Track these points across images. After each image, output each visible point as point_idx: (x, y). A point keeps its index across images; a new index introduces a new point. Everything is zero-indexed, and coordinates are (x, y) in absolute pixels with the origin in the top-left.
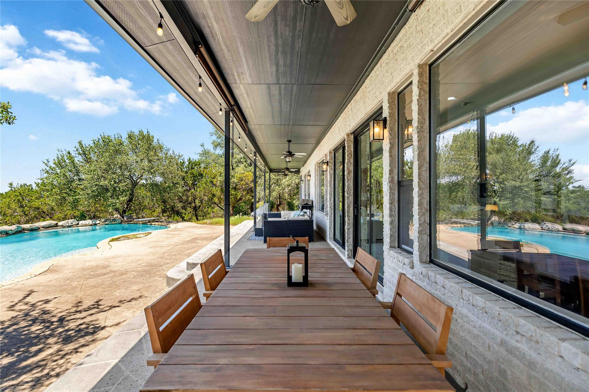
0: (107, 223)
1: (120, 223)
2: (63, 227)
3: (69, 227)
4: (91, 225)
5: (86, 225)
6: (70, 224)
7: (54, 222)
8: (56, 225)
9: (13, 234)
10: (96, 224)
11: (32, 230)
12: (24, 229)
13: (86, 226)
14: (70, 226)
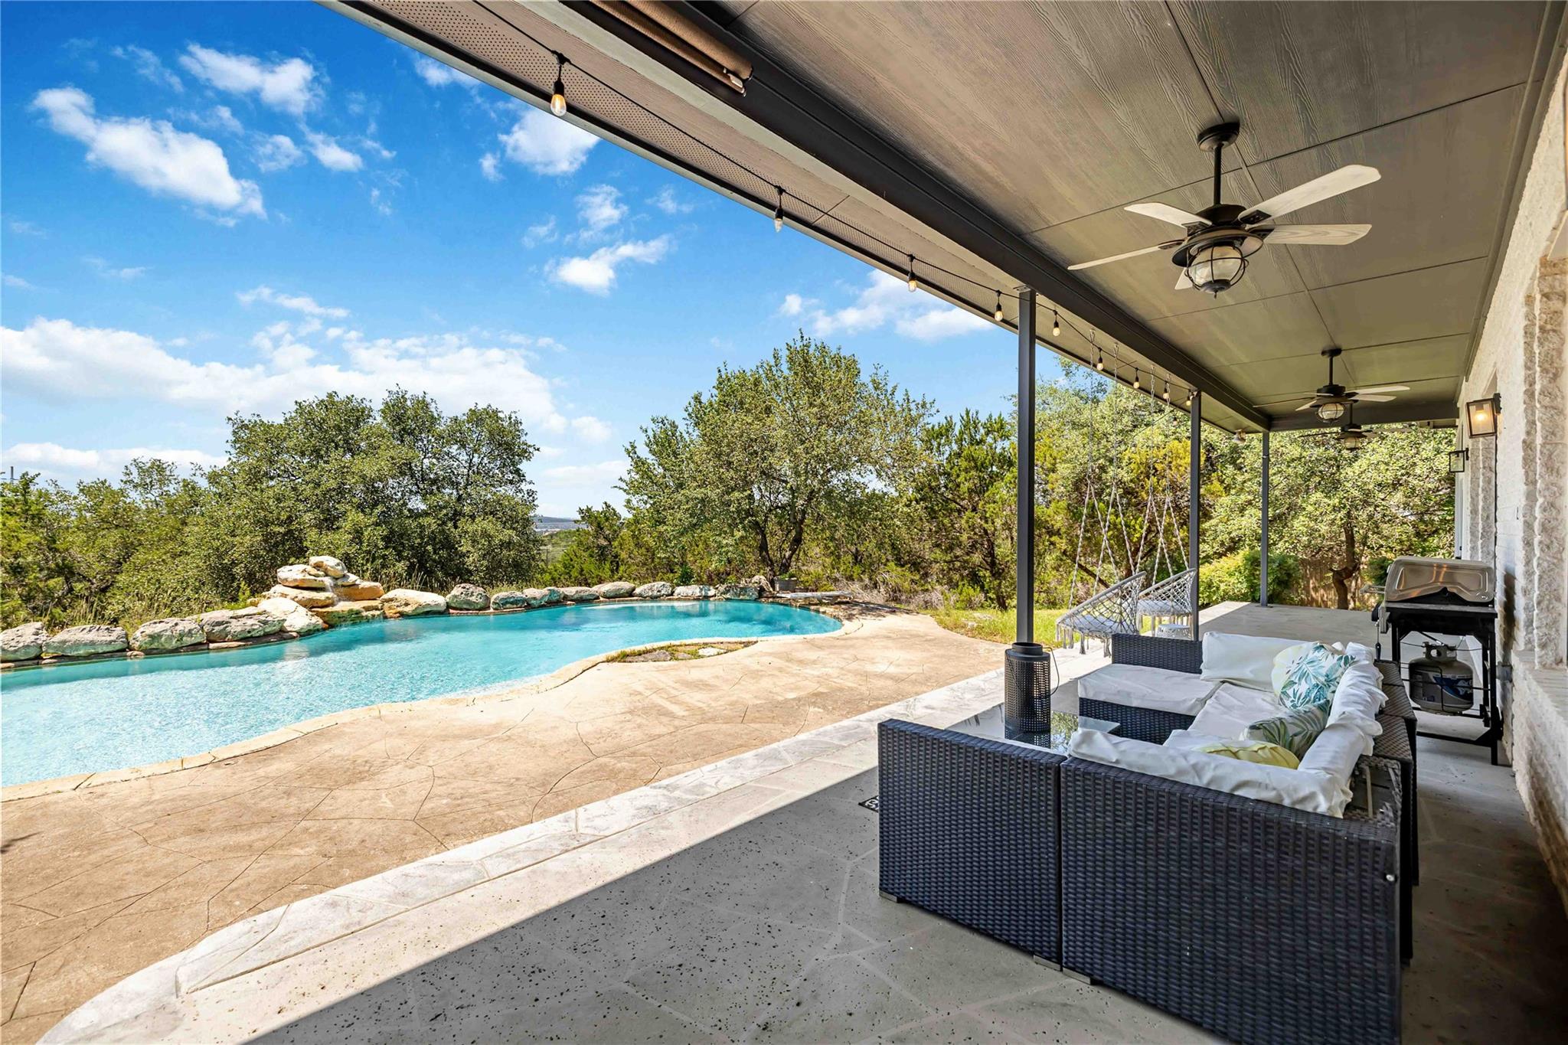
0: (728, 596)
1: (755, 600)
2: (643, 598)
3: (654, 598)
4: (698, 599)
5: (686, 598)
6: (655, 593)
7: (626, 585)
8: (630, 593)
9: (541, 607)
10: (707, 598)
11: (581, 601)
12: (566, 598)
13: (685, 600)
14: (657, 597)
